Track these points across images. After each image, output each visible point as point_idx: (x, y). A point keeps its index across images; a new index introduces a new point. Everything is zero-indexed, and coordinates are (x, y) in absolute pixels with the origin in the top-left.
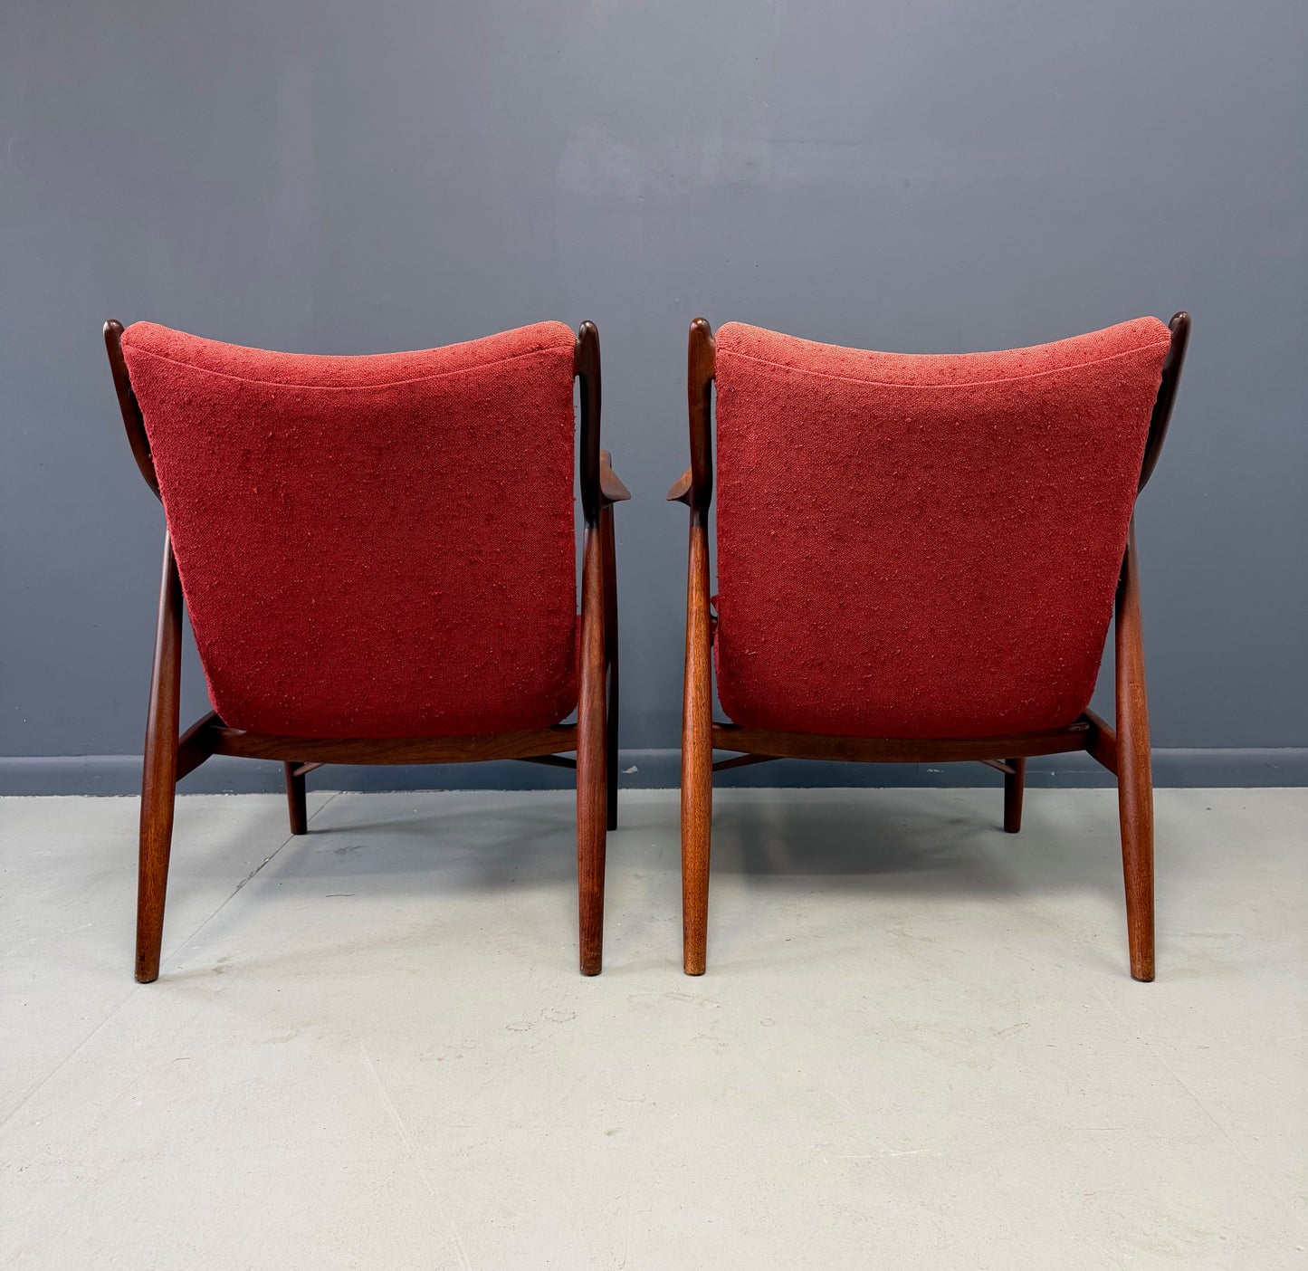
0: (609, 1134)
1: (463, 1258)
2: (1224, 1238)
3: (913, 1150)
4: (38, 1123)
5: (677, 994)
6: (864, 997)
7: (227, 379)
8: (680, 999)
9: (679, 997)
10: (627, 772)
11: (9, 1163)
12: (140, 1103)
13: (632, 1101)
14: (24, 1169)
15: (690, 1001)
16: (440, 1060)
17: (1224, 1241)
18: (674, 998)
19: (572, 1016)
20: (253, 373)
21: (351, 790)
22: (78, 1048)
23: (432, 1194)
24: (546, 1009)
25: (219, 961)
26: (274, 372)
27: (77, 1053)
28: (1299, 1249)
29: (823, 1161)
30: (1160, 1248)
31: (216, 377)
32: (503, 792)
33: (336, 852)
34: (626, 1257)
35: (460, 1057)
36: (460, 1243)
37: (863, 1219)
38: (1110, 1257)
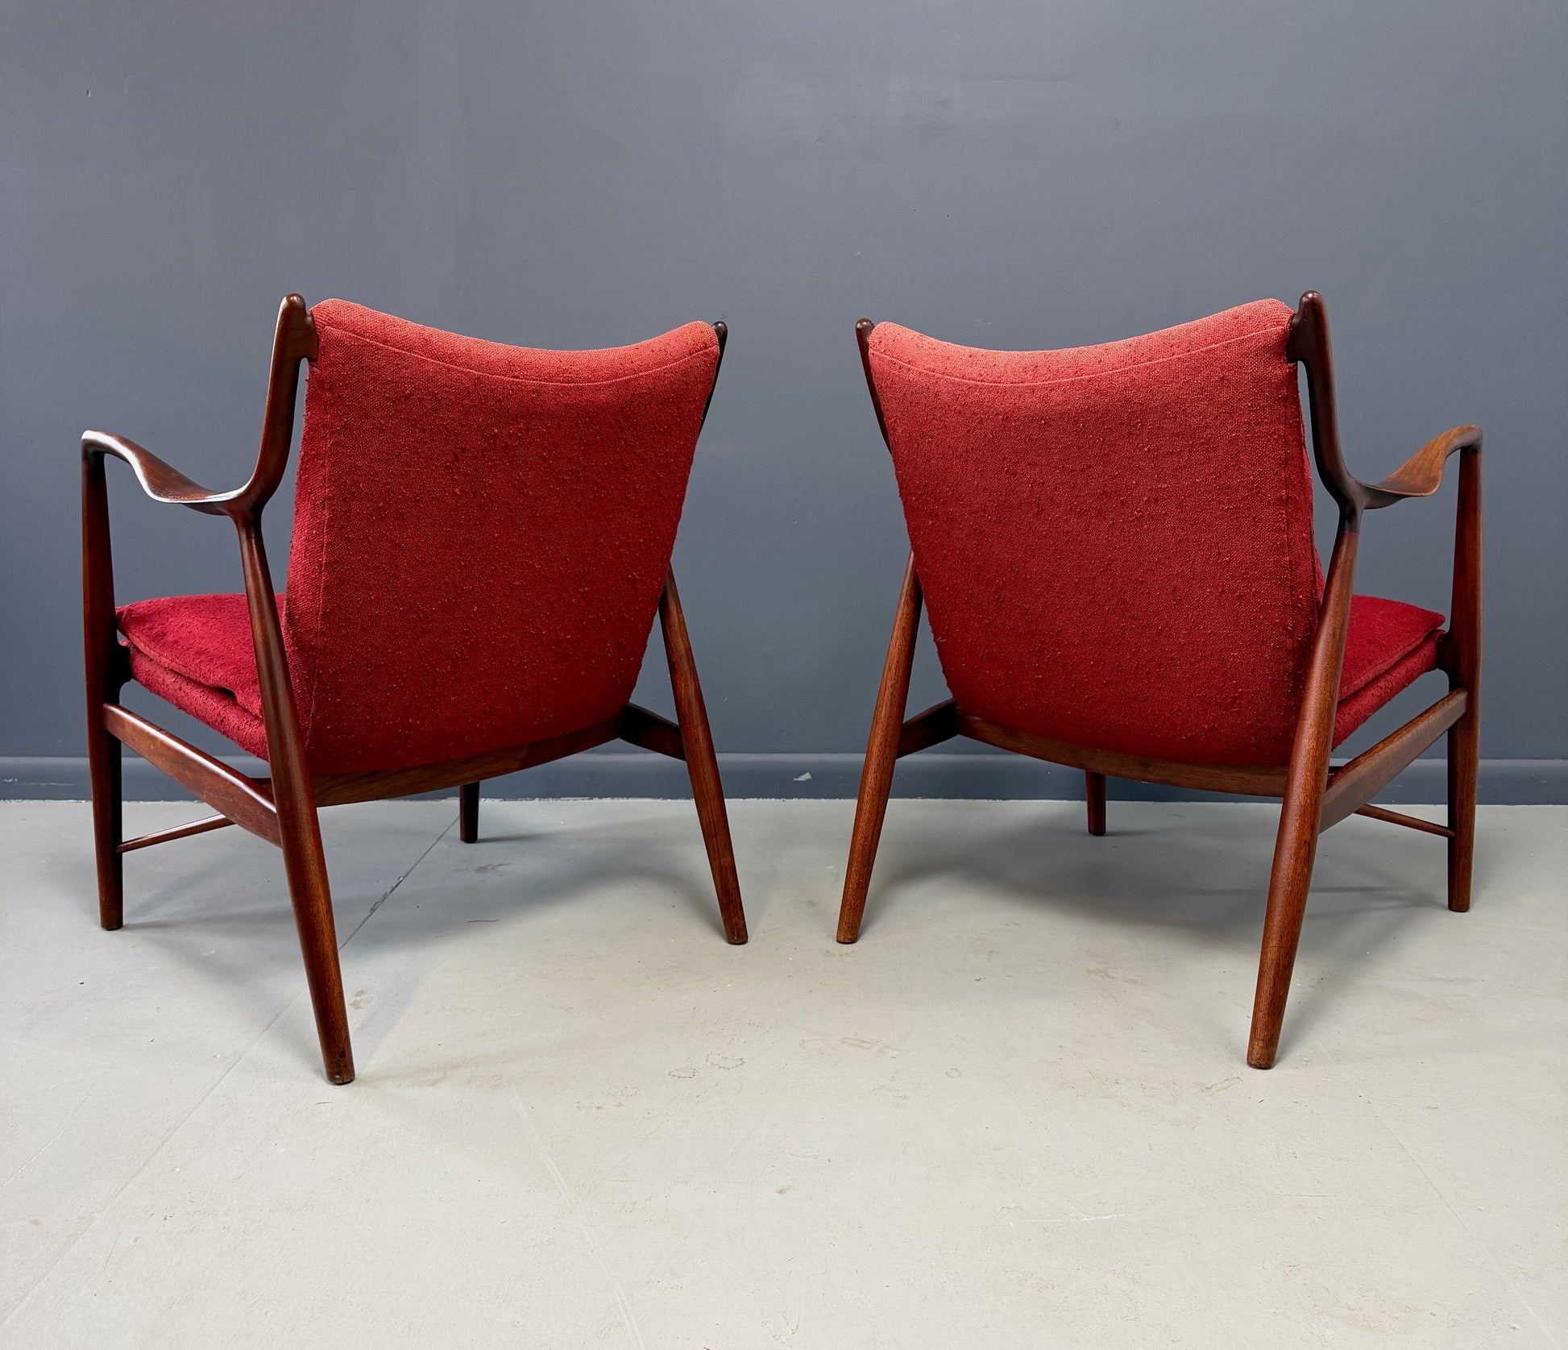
0: (781, 1192)
1: (629, 1319)
2: (1435, 1315)
3: (1106, 1214)
4: (178, 1170)
5: (855, 1040)
6: (1061, 1047)
7: (462, 372)
8: (859, 1046)
9: (857, 1043)
10: (799, 779)
11: (153, 1211)
12: (283, 1150)
13: (805, 1157)
14: (168, 1218)
15: (868, 1048)
16: (599, 1108)
17: (1433, 1317)
18: (852, 1044)
19: (739, 1063)
20: (488, 366)
21: (490, 797)
22: (212, 1089)
23: (595, 1251)
24: (711, 1054)
25: (356, 996)
26: (510, 367)
27: (211, 1094)
28: (1514, 1328)
29: (1009, 1225)
30: (1365, 1323)
31: (449, 370)
32: (659, 801)
33: (477, 871)
34: (798, 1321)
35: (620, 1105)
36: (626, 1303)
37: (1050, 1287)
38: (1311, 1332)
